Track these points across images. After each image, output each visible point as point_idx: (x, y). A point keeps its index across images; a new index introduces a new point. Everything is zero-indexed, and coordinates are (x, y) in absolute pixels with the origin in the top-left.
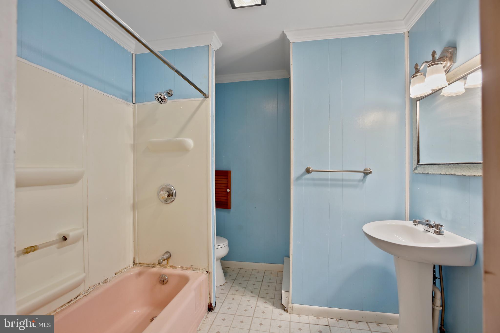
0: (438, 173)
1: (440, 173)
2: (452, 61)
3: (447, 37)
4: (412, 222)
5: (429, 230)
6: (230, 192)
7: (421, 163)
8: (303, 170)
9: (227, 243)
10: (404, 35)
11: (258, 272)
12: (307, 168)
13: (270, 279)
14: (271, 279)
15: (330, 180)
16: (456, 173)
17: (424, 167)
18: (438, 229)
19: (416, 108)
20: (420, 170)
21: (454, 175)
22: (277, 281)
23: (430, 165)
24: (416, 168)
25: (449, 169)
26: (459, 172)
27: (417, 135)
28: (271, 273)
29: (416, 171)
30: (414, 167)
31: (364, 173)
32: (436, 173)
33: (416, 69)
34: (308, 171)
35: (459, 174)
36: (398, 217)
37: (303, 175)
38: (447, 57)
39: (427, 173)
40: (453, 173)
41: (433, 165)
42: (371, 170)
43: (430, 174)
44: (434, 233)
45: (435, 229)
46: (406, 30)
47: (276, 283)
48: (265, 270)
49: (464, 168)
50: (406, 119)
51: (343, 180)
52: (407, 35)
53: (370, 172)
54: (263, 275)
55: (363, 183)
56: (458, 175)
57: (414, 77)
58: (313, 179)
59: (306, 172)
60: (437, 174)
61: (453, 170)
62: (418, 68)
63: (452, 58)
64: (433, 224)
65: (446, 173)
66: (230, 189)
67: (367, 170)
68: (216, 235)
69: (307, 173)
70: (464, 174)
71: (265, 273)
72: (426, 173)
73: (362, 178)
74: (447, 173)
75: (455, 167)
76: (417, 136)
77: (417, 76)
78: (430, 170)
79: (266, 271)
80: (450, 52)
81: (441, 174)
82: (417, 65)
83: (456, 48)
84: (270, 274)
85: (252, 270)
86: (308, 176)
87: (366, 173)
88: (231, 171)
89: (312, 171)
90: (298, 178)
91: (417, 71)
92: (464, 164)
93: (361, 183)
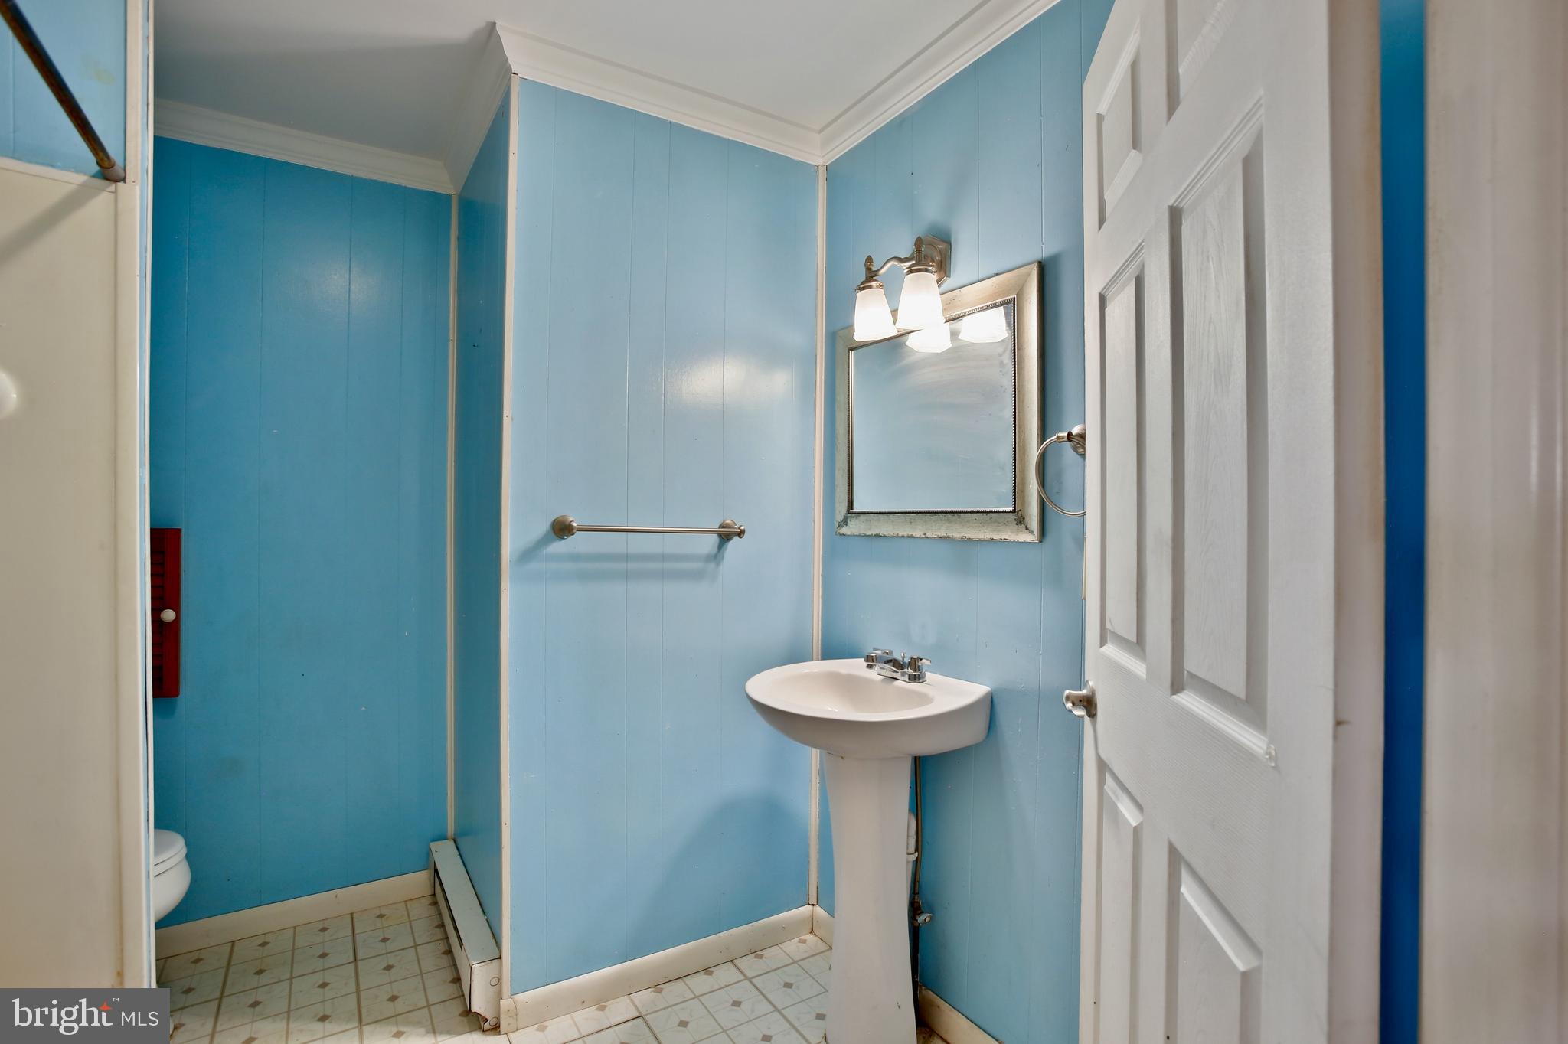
0: (905, 534)
1: (910, 534)
2: (942, 272)
3: (931, 212)
4: (863, 659)
5: (895, 675)
6: (177, 621)
7: (857, 508)
8: (544, 526)
9: (184, 852)
10: (817, 171)
11: (324, 930)
12: (554, 521)
13: (385, 940)
14: (388, 939)
15: (628, 558)
16: (950, 535)
17: (867, 520)
18: (915, 671)
19: (846, 366)
20: (854, 527)
21: (946, 538)
22: (414, 940)
23: (885, 516)
24: (845, 522)
25: (934, 524)
26: (957, 532)
27: (849, 436)
28: (381, 916)
29: (844, 530)
30: (840, 518)
31: (720, 535)
32: (901, 534)
33: (869, 269)
34: (562, 529)
35: (957, 536)
36: (795, 655)
37: (543, 542)
38: (933, 261)
39: (877, 536)
40: (942, 534)
41: (891, 515)
42: (742, 528)
43: (885, 536)
44: (907, 680)
45: (910, 671)
46: (821, 162)
47: (416, 946)
48: (352, 914)
49: (968, 521)
50: (816, 394)
51: (665, 558)
52: (822, 175)
53: (741, 534)
54: (350, 933)
55: (718, 564)
56: (953, 540)
57: (864, 288)
58: (575, 558)
59: (552, 532)
60: (903, 537)
61: (942, 526)
62: (874, 269)
63: (943, 265)
64: (901, 659)
65: (925, 534)
66: (177, 609)
67: (729, 528)
68: (155, 828)
69: (555, 537)
70: (968, 536)
71: (357, 925)
72: (874, 533)
73: (715, 550)
74: (929, 535)
75: (949, 521)
76: (849, 440)
77: (870, 287)
78: (885, 528)
79: (355, 915)
80: (940, 251)
81: (914, 535)
82: (869, 260)
83: (950, 244)
84: (379, 920)
85: (295, 931)
86: (560, 547)
87: (725, 538)
88: (178, 531)
89: (579, 530)
90: (527, 555)
91: (871, 275)
92: (969, 512)
93: (712, 565)
